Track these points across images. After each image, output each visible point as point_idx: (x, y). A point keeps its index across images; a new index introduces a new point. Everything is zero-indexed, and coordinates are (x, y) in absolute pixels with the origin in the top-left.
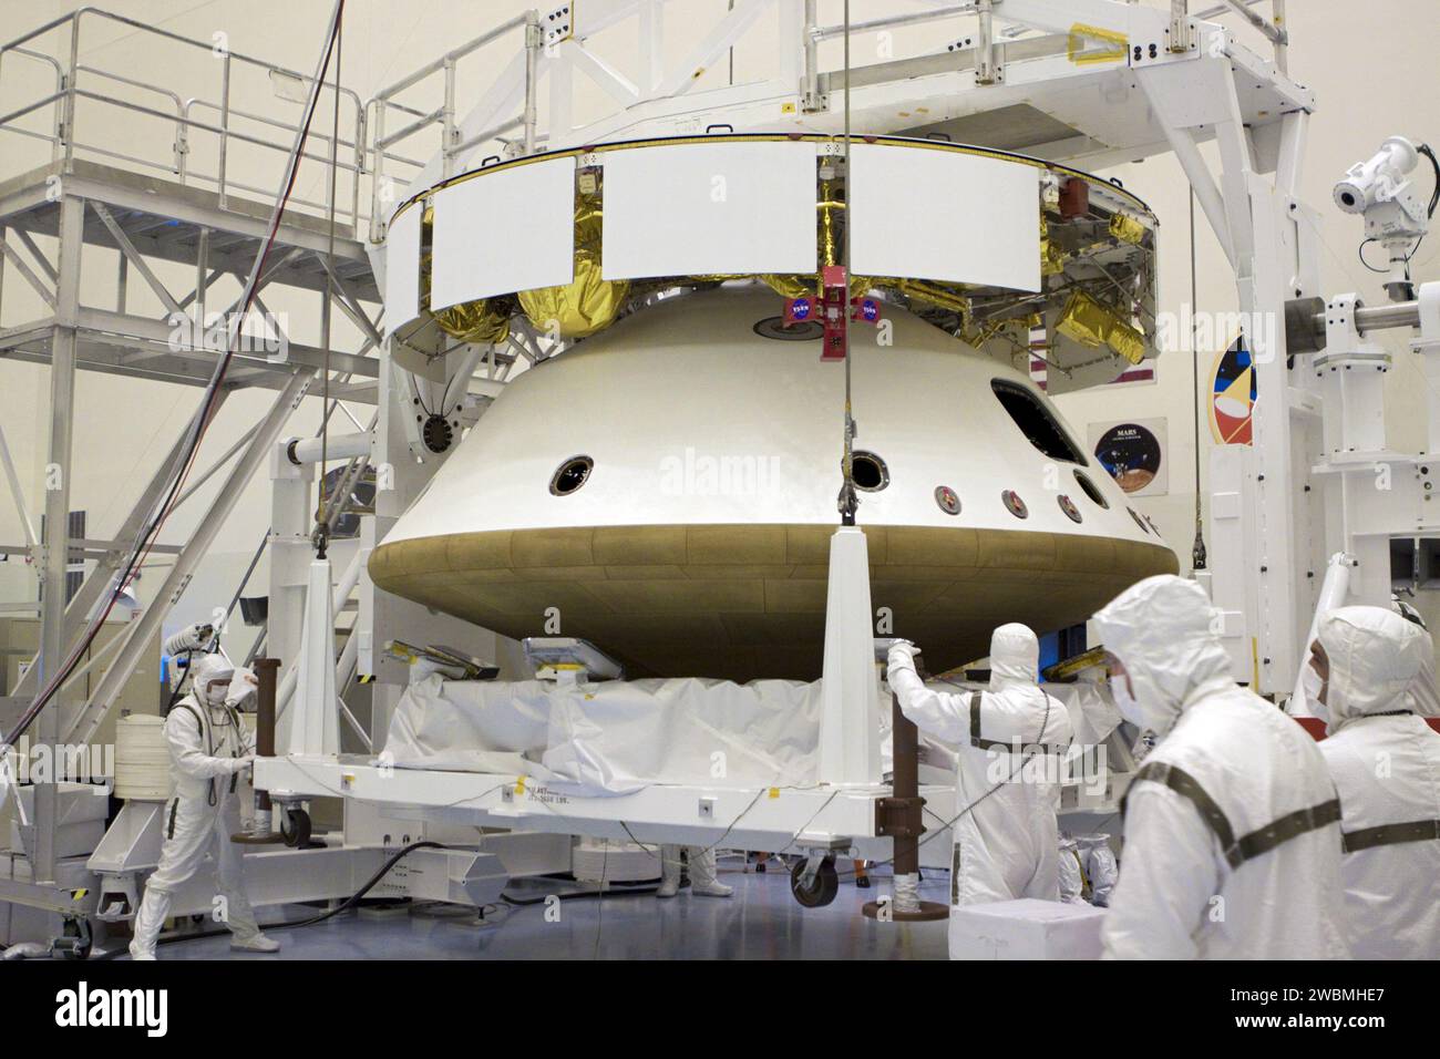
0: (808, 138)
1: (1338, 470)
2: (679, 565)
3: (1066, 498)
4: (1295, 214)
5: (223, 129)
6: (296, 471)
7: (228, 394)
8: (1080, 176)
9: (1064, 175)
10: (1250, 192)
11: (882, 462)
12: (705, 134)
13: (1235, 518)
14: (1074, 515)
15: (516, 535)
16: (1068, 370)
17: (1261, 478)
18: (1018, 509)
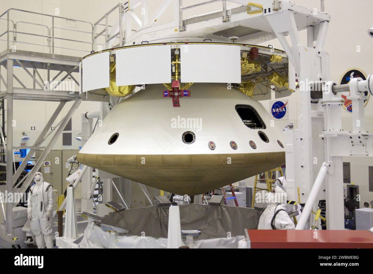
0: (168, 44)
1: (326, 136)
2: (135, 166)
3: (252, 141)
4: (320, 55)
5: (53, 37)
6: (87, 120)
7: (65, 103)
8: (255, 47)
9: (250, 47)
10: (300, 52)
11: (194, 134)
12: (141, 44)
13: (292, 152)
14: (253, 146)
15: (98, 156)
16: (280, 92)
17: (301, 139)
18: (234, 147)
